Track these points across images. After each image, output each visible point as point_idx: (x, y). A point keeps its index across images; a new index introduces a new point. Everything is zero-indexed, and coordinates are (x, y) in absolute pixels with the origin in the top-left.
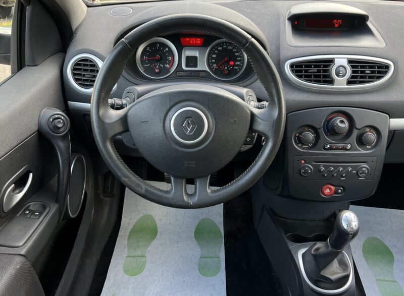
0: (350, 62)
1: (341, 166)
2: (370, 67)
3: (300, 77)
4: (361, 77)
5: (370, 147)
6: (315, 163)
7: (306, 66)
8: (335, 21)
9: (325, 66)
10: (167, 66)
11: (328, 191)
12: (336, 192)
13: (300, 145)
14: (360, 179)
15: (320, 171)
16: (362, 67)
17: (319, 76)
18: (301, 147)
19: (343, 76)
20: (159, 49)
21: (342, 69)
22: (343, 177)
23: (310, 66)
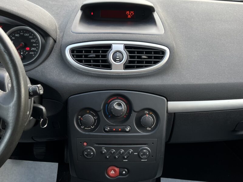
1: (123, 148)
2: (147, 53)
3: (80, 61)
4: (138, 62)
5: (150, 129)
6: (97, 145)
7: (86, 52)
8: (128, 12)
9: (103, 52)
11: (112, 172)
12: (121, 174)
13: (82, 127)
14: (142, 160)
15: (101, 152)
16: (138, 52)
17: (98, 61)
18: (83, 130)
19: (120, 61)
21: (118, 54)
22: (125, 159)
23: (90, 52)
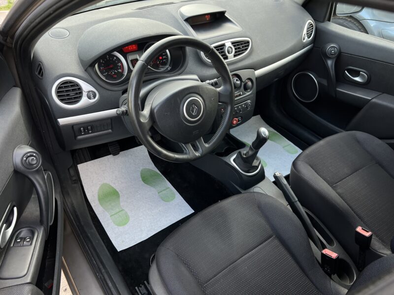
0: (233, 43)
1: (240, 106)
2: (241, 44)
4: (239, 51)
5: (250, 90)
9: (222, 49)
10: (120, 70)
11: (235, 121)
12: (239, 121)
14: (248, 109)
16: (238, 45)
19: (231, 53)
20: (110, 59)
21: (230, 49)
22: (241, 111)
